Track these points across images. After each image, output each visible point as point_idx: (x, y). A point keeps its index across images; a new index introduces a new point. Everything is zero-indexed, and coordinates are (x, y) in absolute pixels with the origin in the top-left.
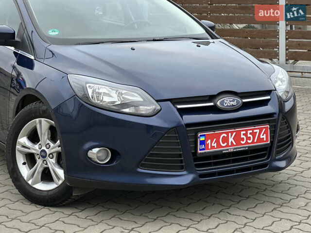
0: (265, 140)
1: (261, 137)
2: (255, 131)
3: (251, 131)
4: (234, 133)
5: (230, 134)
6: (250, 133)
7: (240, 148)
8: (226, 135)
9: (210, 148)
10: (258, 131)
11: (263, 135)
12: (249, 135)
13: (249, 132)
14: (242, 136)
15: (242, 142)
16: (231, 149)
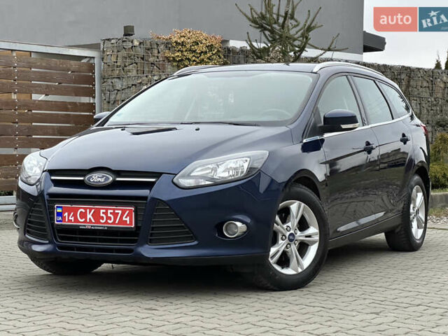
0: (128, 222)
1: (124, 219)
2: (116, 211)
3: (112, 211)
4: (93, 210)
5: (88, 210)
6: (111, 213)
7: (98, 226)
8: (83, 211)
9: (67, 220)
10: (120, 212)
11: (126, 217)
12: (109, 215)
13: (109, 211)
14: (102, 215)
15: (101, 221)
16: (88, 226)
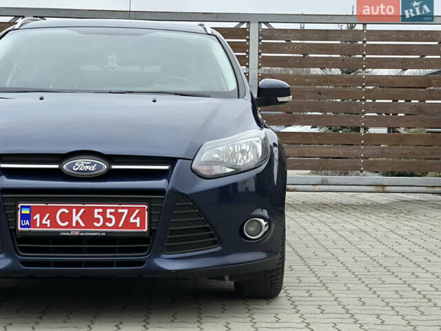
0: (138, 225)
1: (132, 220)
2: (120, 211)
3: (113, 211)
4: (82, 210)
5: (74, 210)
6: (111, 213)
7: (91, 232)
8: (67, 211)
9: (38, 225)
10: (126, 211)
11: (135, 218)
12: (108, 216)
13: (108, 211)
14: (96, 216)
15: (95, 224)
16: (75, 232)
